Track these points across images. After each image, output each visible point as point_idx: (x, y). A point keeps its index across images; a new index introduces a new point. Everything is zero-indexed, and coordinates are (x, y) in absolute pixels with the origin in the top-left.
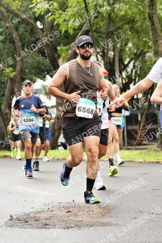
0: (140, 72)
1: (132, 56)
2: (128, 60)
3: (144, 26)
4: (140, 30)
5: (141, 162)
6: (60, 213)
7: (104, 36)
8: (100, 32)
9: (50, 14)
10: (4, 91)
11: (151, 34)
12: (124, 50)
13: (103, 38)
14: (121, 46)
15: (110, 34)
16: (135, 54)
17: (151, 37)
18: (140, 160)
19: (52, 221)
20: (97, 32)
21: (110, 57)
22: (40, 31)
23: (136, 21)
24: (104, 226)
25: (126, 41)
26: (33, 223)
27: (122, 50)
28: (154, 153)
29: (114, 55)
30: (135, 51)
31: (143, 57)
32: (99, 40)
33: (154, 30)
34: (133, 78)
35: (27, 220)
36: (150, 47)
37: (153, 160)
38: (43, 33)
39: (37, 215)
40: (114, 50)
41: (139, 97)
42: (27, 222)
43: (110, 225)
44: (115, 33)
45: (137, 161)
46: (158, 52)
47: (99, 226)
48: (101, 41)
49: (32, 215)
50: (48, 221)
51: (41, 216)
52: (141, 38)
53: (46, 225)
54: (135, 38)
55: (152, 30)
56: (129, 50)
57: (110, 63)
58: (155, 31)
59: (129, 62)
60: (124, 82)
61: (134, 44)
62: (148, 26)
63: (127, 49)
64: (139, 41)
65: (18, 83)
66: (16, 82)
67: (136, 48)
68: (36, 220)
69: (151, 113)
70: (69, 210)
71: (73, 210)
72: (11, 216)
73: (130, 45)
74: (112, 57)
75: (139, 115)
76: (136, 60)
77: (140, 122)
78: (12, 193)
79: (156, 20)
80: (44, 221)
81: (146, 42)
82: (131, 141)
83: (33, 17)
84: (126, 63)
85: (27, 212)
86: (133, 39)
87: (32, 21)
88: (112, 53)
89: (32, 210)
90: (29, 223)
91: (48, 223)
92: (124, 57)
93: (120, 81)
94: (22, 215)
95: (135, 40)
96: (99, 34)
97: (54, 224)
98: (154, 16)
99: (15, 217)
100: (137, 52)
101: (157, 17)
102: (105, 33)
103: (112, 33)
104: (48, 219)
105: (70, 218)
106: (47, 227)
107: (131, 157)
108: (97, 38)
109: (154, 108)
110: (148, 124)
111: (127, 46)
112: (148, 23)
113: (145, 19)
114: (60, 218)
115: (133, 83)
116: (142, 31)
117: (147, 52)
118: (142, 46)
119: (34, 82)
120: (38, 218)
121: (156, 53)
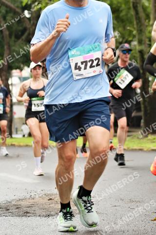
3: (129, 15)
4: (126, 19)
6: (41, 201)
9: (36, 3)
11: (135, 23)
17: (135, 26)
19: (33, 209)
22: (27, 20)
23: (121, 11)
26: (14, 211)
30: (121, 40)
33: (138, 19)
35: (8, 208)
36: (134, 36)
38: (30, 22)
39: (19, 203)
42: (8, 210)
49: (13, 203)
50: (29, 208)
51: (23, 203)
53: (27, 213)
54: (120, 27)
55: (136, 19)
62: (132, 15)
64: (124, 30)
68: (17, 208)
70: (51, 197)
71: (55, 198)
79: (140, 9)
80: (25, 209)
81: (131, 32)
83: (20, 6)
85: (9, 200)
87: (19, 10)
89: (14, 198)
91: (29, 211)
94: (3, 202)
95: (120, 29)
97: (34, 212)
98: (138, 5)
101: (141, 7)
104: (30, 207)
105: (51, 205)
106: (28, 215)
112: (132, 12)
113: (129, 9)
114: (41, 206)
117: (132, 41)
118: (127, 35)
119: (21, 70)
120: (20, 206)
121: (140, 42)
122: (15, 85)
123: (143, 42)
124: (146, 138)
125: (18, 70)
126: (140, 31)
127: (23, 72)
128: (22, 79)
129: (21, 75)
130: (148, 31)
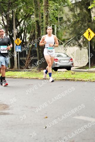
0: (27, 26)
1: (23, 17)
2: (21, 19)
4: (28, 2)
5: (27, 78)
7: (7, 5)
8: (4, 3)
11: (34, 4)
12: (19, 14)
13: (7, 7)
14: (17, 11)
15: (10, 4)
16: (25, 16)
17: (34, 6)
18: (26, 77)
20: (3, 3)
21: (10, 18)
24: (5, 115)
25: (20, 8)
27: (17, 14)
28: (35, 73)
29: (13, 17)
30: (25, 14)
31: (29, 18)
32: (4, 7)
34: (24, 30)
36: (33, 12)
37: (34, 77)
40: (12, 14)
41: (27, 41)
43: (9, 114)
44: (13, 4)
45: (25, 77)
46: (38, 15)
47: (2, 115)
48: (5, 8)
52: (28, 7)
54: (25, 6)
55: (35, 2)
56: (21, 14)
57: (10, 21)
58: (36, 3)
59: (21, 21)
60: (18, 32)
61: (24, 10)
63: (20, 13)
64: (27, 8)
67: (26, 12)
69: (33, 50)
73: (22, 11)
74: (11, 17)
75: (27, 51)
76: (25, 19)
77: (27, 55)
81: (31, 9)
82: (22, 66)
84: (20, 21)
86: (24, 7)
88: (12, 15)
92: (18, 18)
93: (16, 31)
95: (25, 8)
96: (4, 4)
100: (26, 15)
102: (8, 4)
103: (12, 4)
107: (21, 76)
108: (3, 6)
109: (35, 47)
110: (32, 56)
111: (21, 11)
115: (24, 32)
116: (29, 3)
117: (32, 15)
118: (29, 11)
121: (37, 16)
123: (39, 16)
124: (40, 72)
126: (37, 9)
130: (42, 9)
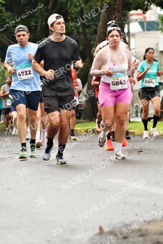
10: (97, 26)
51: (152, 228)
65: (119, 12)
66: (115, 9)
68: (142, 235)
72: (101, 229)
78: (105, 190)
80: (155, 237)
85: (127, 222)
89: (135, 218)
90: (130, 239)
94: (118, 226)
99: (106, 229)
119: (145, 10)
120: (145, 232)
122: (134, 35)
125: (140, 11)
127: (148, 13)
128: (145, 24)
129: (145, 18)
